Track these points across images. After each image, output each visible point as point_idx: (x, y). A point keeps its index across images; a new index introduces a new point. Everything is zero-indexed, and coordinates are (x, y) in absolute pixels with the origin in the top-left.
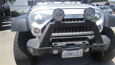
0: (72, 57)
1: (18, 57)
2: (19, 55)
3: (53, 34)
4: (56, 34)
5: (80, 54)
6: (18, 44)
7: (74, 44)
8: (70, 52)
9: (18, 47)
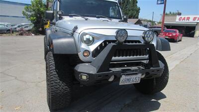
0: (130, 83)
1: (56, 90)
2: (58, 86)
3: (114, 58)
4: (117, 58)
5: (137, 80)
6: (56, 72)
7: (130, 70)
8: (128, 77)
9: (57, 76)
